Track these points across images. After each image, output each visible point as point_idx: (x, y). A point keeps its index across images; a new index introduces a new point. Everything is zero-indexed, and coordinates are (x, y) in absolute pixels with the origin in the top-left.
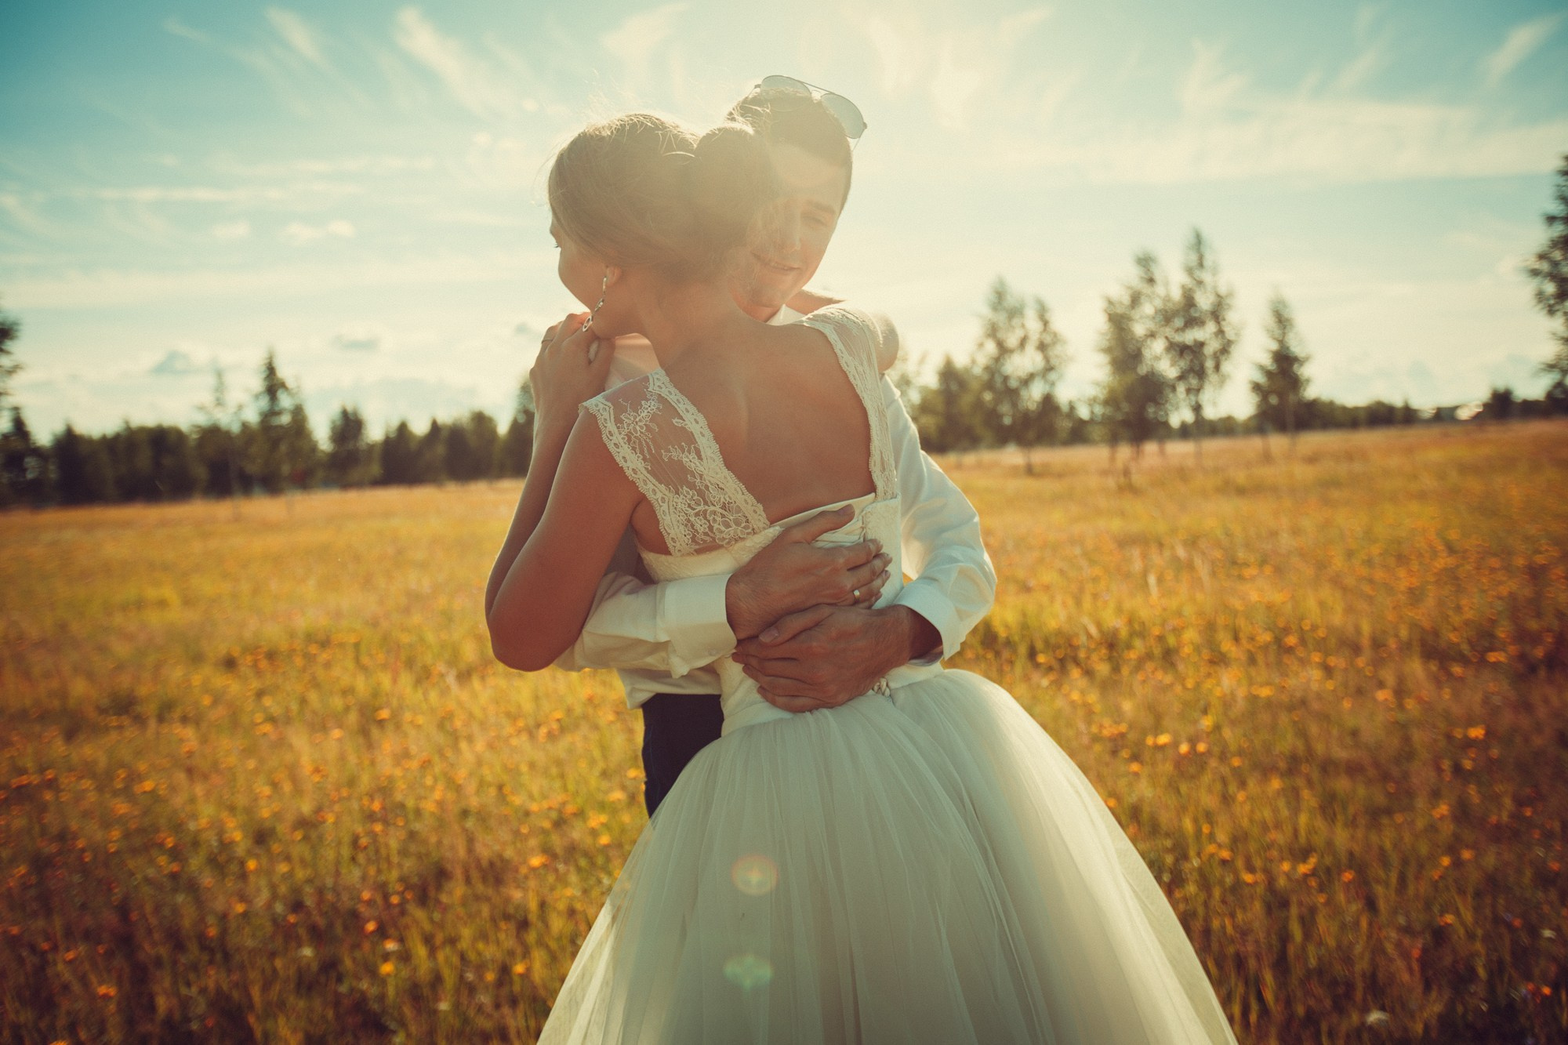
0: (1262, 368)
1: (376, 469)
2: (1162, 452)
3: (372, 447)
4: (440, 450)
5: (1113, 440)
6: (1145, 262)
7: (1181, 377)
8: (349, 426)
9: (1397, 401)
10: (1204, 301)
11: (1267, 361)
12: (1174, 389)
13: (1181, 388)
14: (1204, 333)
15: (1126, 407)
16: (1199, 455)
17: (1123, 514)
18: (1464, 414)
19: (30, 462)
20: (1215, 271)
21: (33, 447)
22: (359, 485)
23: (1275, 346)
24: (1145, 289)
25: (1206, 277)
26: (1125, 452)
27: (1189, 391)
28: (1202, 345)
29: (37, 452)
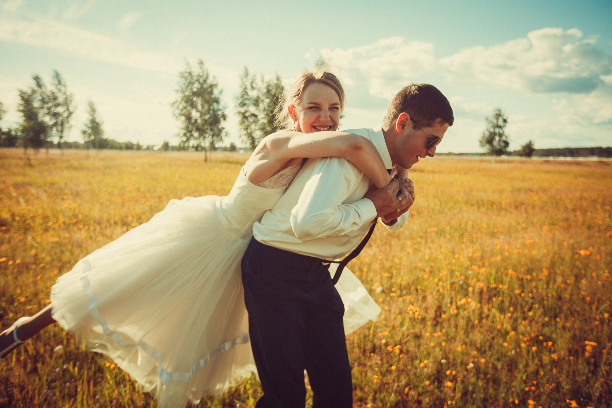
0: (86, 125)
2: (47, 153)
5: (26, 146)
6: (37, 79)
7: (54, 125)
9: (135, 142)
10: (61, 99)
11: (88, 123)
12: (51, 129)
13: (55, 129)
14: (61, 110)
15: (31, 134)
16: (62, 155)
17: (24, 175)
18: (156, 148)
20: (65, 87)
23: (91, 118)
24: (38, 89)
25: (62, 88)
26: (31, 151)
27: (58, 130)
28: (60, 113)
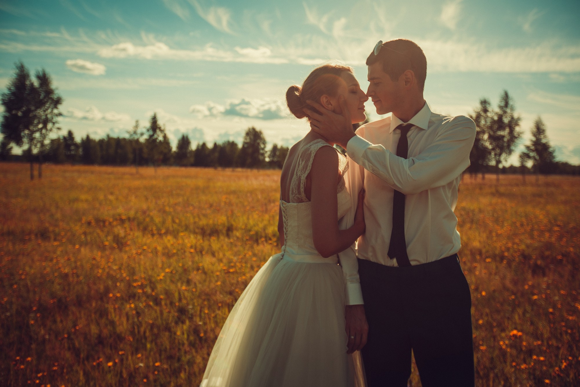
1: (192, 160)
2: (483, 178)
3: (191, 151)
4: (217, 154)
6: (484, 103)
7: (493, 149)
8: (184, 142)
10: (506, 120)
12: (490, 153)
13: (493, 154)
14: (505, 133)
16: (498, 180)
19: (73, 147)
20: (512, 109)
21: (74, 143)
22: (185, 166)
23: (534, 139)
24: (482, 114)
25: (508, 110)
27: (495, 155)
28: (503, 137)
29: (76, 145)
